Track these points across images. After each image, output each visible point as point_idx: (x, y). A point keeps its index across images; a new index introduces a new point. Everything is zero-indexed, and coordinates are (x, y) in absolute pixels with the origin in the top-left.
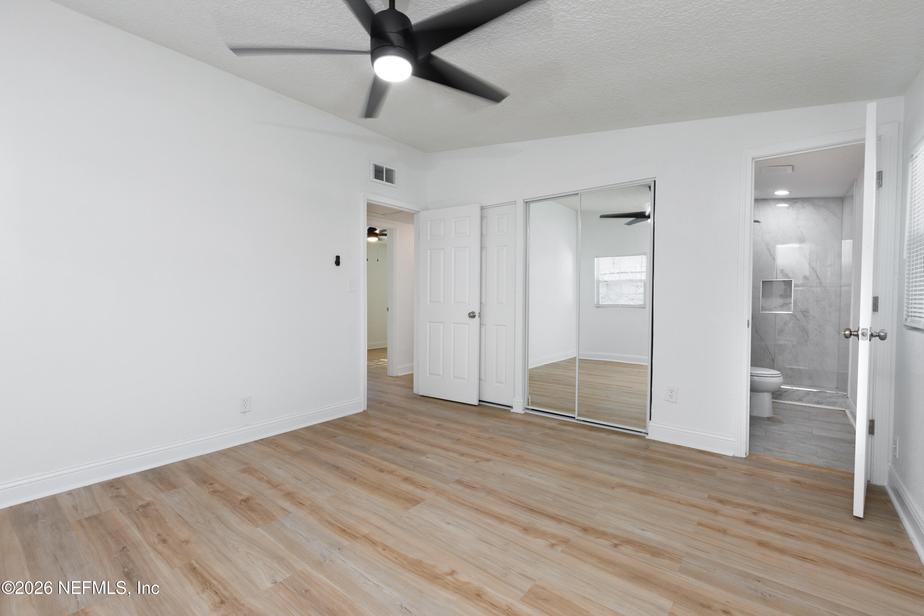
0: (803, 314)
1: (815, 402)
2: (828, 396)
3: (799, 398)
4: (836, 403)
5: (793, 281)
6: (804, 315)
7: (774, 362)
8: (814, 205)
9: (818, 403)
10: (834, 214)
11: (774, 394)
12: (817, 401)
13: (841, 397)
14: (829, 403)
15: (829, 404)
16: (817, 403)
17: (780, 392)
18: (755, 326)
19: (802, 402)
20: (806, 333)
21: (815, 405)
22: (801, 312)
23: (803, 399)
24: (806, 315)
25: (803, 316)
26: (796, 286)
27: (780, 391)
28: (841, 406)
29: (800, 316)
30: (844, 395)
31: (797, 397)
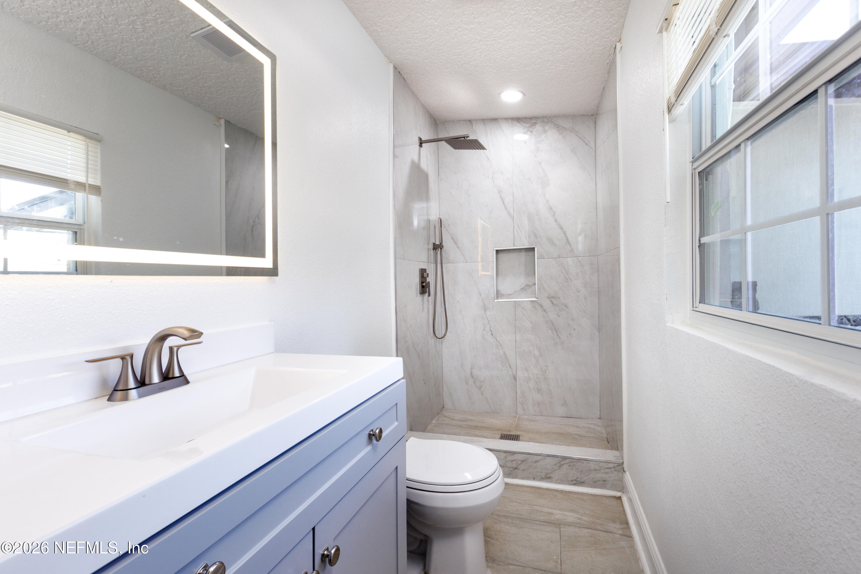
0: (551, 301)
1: (572, 481)
2: (592, 468)
3: (547, 474)
4: (605, 481)
5: (536, 249)
6: (553, 303)
7: (516, 380)
8: (558, 127)
9: (577, 482)
10: (584, 142)
11: (506, 467)
12: (575, 478)
13: (613, 469)
14: (595, 482)
15: (594, 484)
16: (575, 482)
17: (514, 462)
18: (489, 323)
19: (551, 482)
20: (556, 331)
21: (571, 486)
22: (548, 298)
23: (552, 475)
24: (554, 302)
25: (551, 304)
26: (541, 257)
27: (515, 460)
28: (613, 488)
29: (547, 303)
30: (618, 466)
31: (542, 472)
